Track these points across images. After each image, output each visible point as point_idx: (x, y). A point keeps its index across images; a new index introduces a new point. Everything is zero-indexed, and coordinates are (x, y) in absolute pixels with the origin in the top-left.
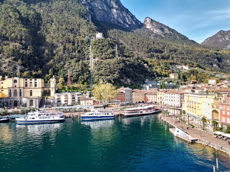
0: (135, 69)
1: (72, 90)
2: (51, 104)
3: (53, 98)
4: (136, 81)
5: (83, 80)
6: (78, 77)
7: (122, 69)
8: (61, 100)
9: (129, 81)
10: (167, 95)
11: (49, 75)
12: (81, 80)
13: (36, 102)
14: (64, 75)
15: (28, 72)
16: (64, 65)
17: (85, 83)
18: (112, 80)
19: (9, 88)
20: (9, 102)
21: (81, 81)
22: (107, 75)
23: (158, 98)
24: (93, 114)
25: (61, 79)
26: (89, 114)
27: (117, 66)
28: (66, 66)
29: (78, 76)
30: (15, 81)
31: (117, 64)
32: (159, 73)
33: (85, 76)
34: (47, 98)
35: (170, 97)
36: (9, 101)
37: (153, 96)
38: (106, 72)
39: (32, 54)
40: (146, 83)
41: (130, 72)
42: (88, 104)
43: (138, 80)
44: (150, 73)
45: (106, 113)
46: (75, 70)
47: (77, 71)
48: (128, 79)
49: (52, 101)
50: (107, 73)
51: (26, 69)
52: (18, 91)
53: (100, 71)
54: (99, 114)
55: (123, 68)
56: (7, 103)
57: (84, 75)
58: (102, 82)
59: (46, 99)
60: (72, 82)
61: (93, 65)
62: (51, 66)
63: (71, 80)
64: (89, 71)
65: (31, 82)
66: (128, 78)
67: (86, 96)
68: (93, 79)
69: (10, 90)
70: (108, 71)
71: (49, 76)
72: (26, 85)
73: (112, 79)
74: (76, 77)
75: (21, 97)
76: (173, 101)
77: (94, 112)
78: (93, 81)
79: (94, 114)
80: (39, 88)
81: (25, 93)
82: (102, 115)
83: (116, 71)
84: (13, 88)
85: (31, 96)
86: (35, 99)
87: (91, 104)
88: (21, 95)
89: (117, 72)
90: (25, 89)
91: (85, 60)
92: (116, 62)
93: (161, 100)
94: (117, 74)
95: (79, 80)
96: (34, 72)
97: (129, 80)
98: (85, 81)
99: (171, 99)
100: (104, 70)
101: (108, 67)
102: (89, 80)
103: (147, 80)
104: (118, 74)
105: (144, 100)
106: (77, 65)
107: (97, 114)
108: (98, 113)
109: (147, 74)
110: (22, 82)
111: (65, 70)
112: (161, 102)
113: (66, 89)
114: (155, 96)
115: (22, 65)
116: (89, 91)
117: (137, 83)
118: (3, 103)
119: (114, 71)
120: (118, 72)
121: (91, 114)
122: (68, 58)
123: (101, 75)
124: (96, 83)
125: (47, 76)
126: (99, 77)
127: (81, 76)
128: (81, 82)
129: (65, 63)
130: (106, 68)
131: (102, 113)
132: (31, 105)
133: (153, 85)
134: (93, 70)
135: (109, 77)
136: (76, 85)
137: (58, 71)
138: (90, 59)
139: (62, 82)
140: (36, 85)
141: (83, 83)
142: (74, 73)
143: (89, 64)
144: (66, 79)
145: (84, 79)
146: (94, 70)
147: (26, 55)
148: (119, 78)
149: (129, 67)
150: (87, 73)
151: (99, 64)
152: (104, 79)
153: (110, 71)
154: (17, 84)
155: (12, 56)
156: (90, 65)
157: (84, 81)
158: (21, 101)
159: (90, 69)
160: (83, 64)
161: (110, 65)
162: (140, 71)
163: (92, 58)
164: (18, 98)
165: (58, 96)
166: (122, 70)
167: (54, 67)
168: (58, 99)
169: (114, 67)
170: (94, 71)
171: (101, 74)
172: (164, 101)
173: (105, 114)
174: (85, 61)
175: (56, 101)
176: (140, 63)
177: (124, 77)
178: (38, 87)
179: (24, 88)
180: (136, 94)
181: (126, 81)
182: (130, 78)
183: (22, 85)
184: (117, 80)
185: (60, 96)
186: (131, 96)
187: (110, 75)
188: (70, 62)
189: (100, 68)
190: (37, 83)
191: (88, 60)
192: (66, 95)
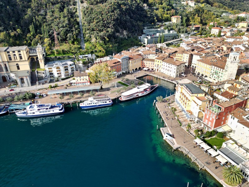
0: (132, 15)
1: (62, 54)
2: (44, 79)
3: (44, 72)
4: (133, 32)
5: (72, 40)
6: (67, 35)
7: (117, 19)
8: (53, 72)
9: (125, 34)
10: (164, 64)
11: (31, 33)
12: (70, 39)
13: (27, 80)
14: (49, 32)
15: (5, 32)
16: (46, 15)
17: (75, 42)
18: (106, 38)
21: (70, 41)
22: (100, 30)
23: (155, 65)
25: (46, 40)
26: (88, 104)
27: (111, 16)
28: (48, 17)
29: (66, 33)
31: (111, 12)
32: (160, 17)
33: (74, 33)
34: (38, 73)
35: (167, 67)
37: (151, 62)
38: (99, 26)
39: (1, 3)
40: (145, 33)
41: (127, 21)
42: (83, 80)
43: (136, 30)
44: (149, 19)
45: (104, 102)
46: (60, 25)
47: (63, 27)
48: (125, 31)
49: (44, 75)
50: (100, 28)
51: (1, 29)
52: (3, 66)
53: (91, 24)
54: (97, 103)
55: (118, 18)
57: (72, 31)
58: (95, 39)
59: (36, 74)
60: (60, 42)
61: (81, 13)
62: (31, 21)
63: (59, 40)
64: (78, 23)
65: (15, 55)
66: (125, 30)
67: (79, 63)
68: (84, 35)
70: (101, 24)
71: (32, 35)
72: (10, 59)
73: (106, 36)
74: (64, 35)
75: (8, 72)
76: (170, 71)
78: (84, 38)
79: (92, 103)
80: (26, 61)
81: (11, 67)
82: (100, 104)
83: (110, 23)
85: (19, 70)
86: (25, 77)
87: (86, 80)
88: (7, 70)
89: (111, 25)
91: (71, 5)
92: (110, 10)
93: (158, 68)
94: (112, 28)
95: (68, 39)
96: (12, 32)
97: (125, 33)
99: (168, 68)
100: (96, 23)
101: (101, 17)
102: (79, 37)
103: (145, 28)
104: (113, 27)
105: (140, 66)
106: (62, 16)
107: (95, 103)
108: (97, 102)
109: (146, 19)
110: (5, 55)
111: (49, 25)
112: (158, 70)
113: (56, 54)
114: (153, 63)
116: (81, 55)
117: (135, 34)
119: (108, 23)
120: (112, 24)
121: (90, 104)
122: (49, 4)
123: (93, 30)
124: (87, 41)
125: (29, 35)
126: (91, 32)
127: (69, 34)
128: (70, 42)
129: (46, 12)
130: (98, 19)
131: (100, 102)
132: (22, 83)
133: (151, 37)
134: (83, 22)
135: (102, 33)
136: (65, 47)
137: (40, 26)
138: (77, 4)
139: (48, 43)
140: (21, 58)
141: (73, 43)
142: (60, 30)
143: (76, 11)
144: (53, 39)
145: (74, 38)
146: (84, 22)
148: (114, 33)
149: (125, 13)
150: (76, 27)
151: (89, 12)
152: (97, 37)
153: (103, 24)
156: (77, 13)
157: (73, 40)
158: (9, 76)
159: (78, 20)
160: (69, 13)
161: (102, 14)
162: (139, 16)
163: (80, 2)
164: (4, 73)
165: (49, 68)
166: (117, 20)
167: (34, 20)
168: (49, 71)
169: (108, 18)
170: (84, 23)
171: (93, 28)
172: (160, 69)
173: (103, 102)
174: (71, 7)
175: (48, 74)
176: (139, 4)
177: (120, 29)
178: (23, 59)
179: (8, 62)
180: (133, 61)
181: (122, 33)
182: (126, 30)
183: (6, 59)
184: (112, 36)
185: (52, 68)
186: (128, 64)
187: (104, 29)
188: (52, 11)
189: (91, 19)
190: (22, 55)
191: (74, 5)
192: (58, 68)
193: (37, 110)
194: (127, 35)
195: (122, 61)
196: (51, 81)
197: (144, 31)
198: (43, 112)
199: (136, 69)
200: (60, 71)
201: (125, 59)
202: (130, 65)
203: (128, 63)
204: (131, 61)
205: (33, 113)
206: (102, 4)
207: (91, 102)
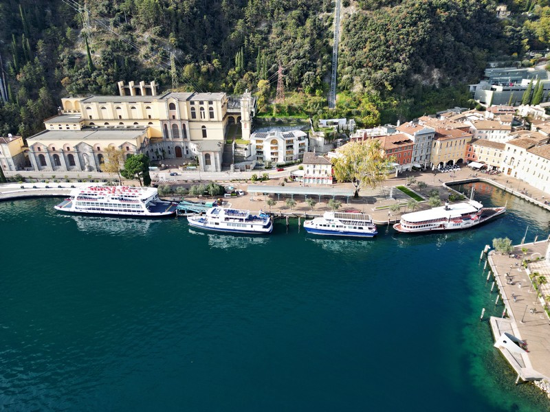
0: (462, 32)
1: (287, 114)
2: (245, 161)
3: (247, 147)
4: (457, 73)
5: (312, 85)
6: (302, 75)
7: (422, 41)
8: (263, 149)
9: (435, 77)
10: (531, 159)
11: (237, 69)
12: (309, 84)
13: (216, 158)
14: (269, 67)
15: (192, 65)
16: (269, 32)
17: (317, 91)
18: (386, 84)
19: (162, 121)
20: (166, 150)
21: (307, 87)
22: (377, 66)
23: (503, 157)
24: (329, 226)
25: (262, 84)
26: (321, 225)
27: (408, 34)
28: (272, 37)
29: (301, 72)
30: (172, 107)
31: (410, 26)
33: (319, 70)
34: (236, 148)
35: (539, 166)
36: (165, 146)
37: (492, 150)
38: (375, 57)
39: (195, 9)
40: (488, 78)
41: (446, 47)
42: (320, 172)
43: (466, 70)
44: (507, 42)
45: (357, 226)
46: (294, 53)
47: (298, 57)
48: (436, 70)
49: (245, 154)
50: (376, 61)
51: (188, 57)
52: (180, 128)
53: (359, 52)
54: (341, 226)
55: (424, 39)
56: (163, 151)
57: (315, 67)
58: (361, 87)
59: (233, 149)
60: (288, 88)
61: (341, 29)
62: (239, 44)
63: (285, 84)
64: (330, 51)
65: (202, 109)
66: (436, 67)
67: (318, 136)
68: (337, 76)
69: (166, 125)
70: (380, 52)
71: (237, 73)
72: (194, 115)
73: (387, 80)
74: (298, 74)
75: (186, 140)
76: (545, 178)
77: (331, 222)
78: (338, 82)
79: (331, 226)
80: (219, 121)
81: (193, 131)
82: (347, 229)
83: (403, 50)
84: (170, 120)
85: (204, 139)
86: (213, 153)
87: (326, 173)
88: (185, 136)
89: (404, 56)
90: (191, 123)
91: (322, 12)
92: (408, 20)
93: (511, 167)
94: (406, 63)
95: (304, 82)
96: (204, 64)
97: (436, 74)
98: (316, 86)
99: (538, 170)
100: (370, 50)
101: (382, 38)
102: (327, 80)
103: (492, 64)
104: (407, 60)
105: (463, 157)
106: (300, 35)
107: (337, 226)
108: (340, 224)
109: (498, 43)
110: (186, 107)
111: (271, 53)
112: (509, 170)
113: (274, 114)
114: (499, 151)
115: (179, 47)
116: (324, 118)
117: (460, 79)
118: (157, 152)
119: (398, 51)
120: (408, 54)
121: (325, 225)
122: (279, 9)
123: (360, 66)
124: (344, 89)
125: (231, 72)
126: (354, 71)
127: (308, 73)
128: (307, 89)
129: (271, 27)
130: (376, 41)
131: (347, 226)
132: (206, 164)
133: (506, 88)
134: (340, 48)
135: (380, 73)
136: (295, 99)
137: (255, 54)
138: (336, 9)
139: (264, 90)
140: (212, 115)
141: (312, 92)
142: (291, 63)
143: (331, 25)
144: (273, 82)
145: (315, 82)
146: (343, 47)
147: (182, 16)
148: (408, 73)
149: (444, 28)
150: (324, 57)
151: (358, 26)
152: (366, 81)
153: (384, 53)
154: (176, 112)
155: (156, 23)
156: (332, 29)
157: (314, 85)
158: (187, 148)
159: (332, 43)
160: (315, 28)
161: (388, 30)
162: (478, 36)
163: (342, 5)
164: (180, 141)
165: (257, 141)
166: (421, 45)
167: (246, 43)
168: (257, 147)
169: (399, 39)
170: (343, 51)
171: (360, 62)
172: (518, 169)
173: (355, 228)
174: (321, 16)
175: (254, 152)
176: (485, 6)
177: (424, 65)
178: (215, 119)
179: (190, 121)
180: (445, 144)
181: (429, 76)
182: (440, 68)
183: (186, 116)
184: (401, 81)
185: (262, 141)
186: (430, 147)
187: (385, 65)
188: (282, 24)
189: (358, 41)
190: (215, 111)
191: (329, 11)
192: (274, 142)
193: (224, 219)
194: (439, 79)
195: (417, 140)
196: (257, 167)
197: (488, 72)
198: (234, 224)
199: (450, 163)
200: (276, 148)
201: (424, 136)
202: (436, 151)
203: (431, 145)
204: (438, 142)
205: (217, 224)
206: (392, 6)
207: (328, 222)
